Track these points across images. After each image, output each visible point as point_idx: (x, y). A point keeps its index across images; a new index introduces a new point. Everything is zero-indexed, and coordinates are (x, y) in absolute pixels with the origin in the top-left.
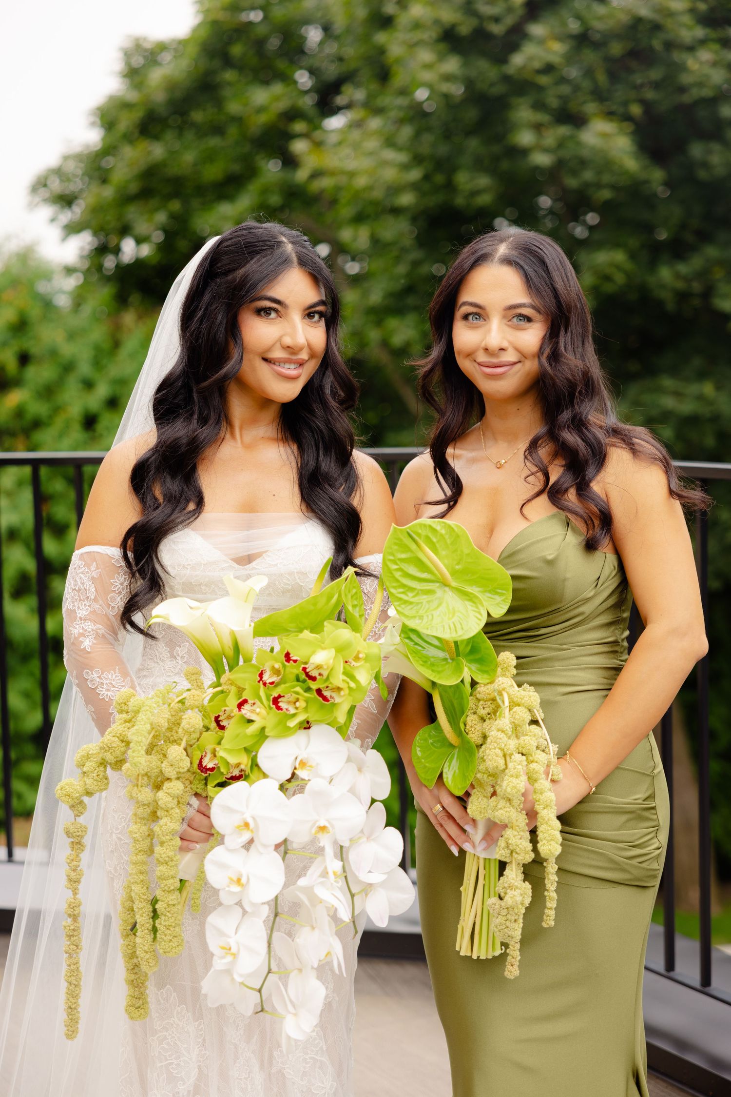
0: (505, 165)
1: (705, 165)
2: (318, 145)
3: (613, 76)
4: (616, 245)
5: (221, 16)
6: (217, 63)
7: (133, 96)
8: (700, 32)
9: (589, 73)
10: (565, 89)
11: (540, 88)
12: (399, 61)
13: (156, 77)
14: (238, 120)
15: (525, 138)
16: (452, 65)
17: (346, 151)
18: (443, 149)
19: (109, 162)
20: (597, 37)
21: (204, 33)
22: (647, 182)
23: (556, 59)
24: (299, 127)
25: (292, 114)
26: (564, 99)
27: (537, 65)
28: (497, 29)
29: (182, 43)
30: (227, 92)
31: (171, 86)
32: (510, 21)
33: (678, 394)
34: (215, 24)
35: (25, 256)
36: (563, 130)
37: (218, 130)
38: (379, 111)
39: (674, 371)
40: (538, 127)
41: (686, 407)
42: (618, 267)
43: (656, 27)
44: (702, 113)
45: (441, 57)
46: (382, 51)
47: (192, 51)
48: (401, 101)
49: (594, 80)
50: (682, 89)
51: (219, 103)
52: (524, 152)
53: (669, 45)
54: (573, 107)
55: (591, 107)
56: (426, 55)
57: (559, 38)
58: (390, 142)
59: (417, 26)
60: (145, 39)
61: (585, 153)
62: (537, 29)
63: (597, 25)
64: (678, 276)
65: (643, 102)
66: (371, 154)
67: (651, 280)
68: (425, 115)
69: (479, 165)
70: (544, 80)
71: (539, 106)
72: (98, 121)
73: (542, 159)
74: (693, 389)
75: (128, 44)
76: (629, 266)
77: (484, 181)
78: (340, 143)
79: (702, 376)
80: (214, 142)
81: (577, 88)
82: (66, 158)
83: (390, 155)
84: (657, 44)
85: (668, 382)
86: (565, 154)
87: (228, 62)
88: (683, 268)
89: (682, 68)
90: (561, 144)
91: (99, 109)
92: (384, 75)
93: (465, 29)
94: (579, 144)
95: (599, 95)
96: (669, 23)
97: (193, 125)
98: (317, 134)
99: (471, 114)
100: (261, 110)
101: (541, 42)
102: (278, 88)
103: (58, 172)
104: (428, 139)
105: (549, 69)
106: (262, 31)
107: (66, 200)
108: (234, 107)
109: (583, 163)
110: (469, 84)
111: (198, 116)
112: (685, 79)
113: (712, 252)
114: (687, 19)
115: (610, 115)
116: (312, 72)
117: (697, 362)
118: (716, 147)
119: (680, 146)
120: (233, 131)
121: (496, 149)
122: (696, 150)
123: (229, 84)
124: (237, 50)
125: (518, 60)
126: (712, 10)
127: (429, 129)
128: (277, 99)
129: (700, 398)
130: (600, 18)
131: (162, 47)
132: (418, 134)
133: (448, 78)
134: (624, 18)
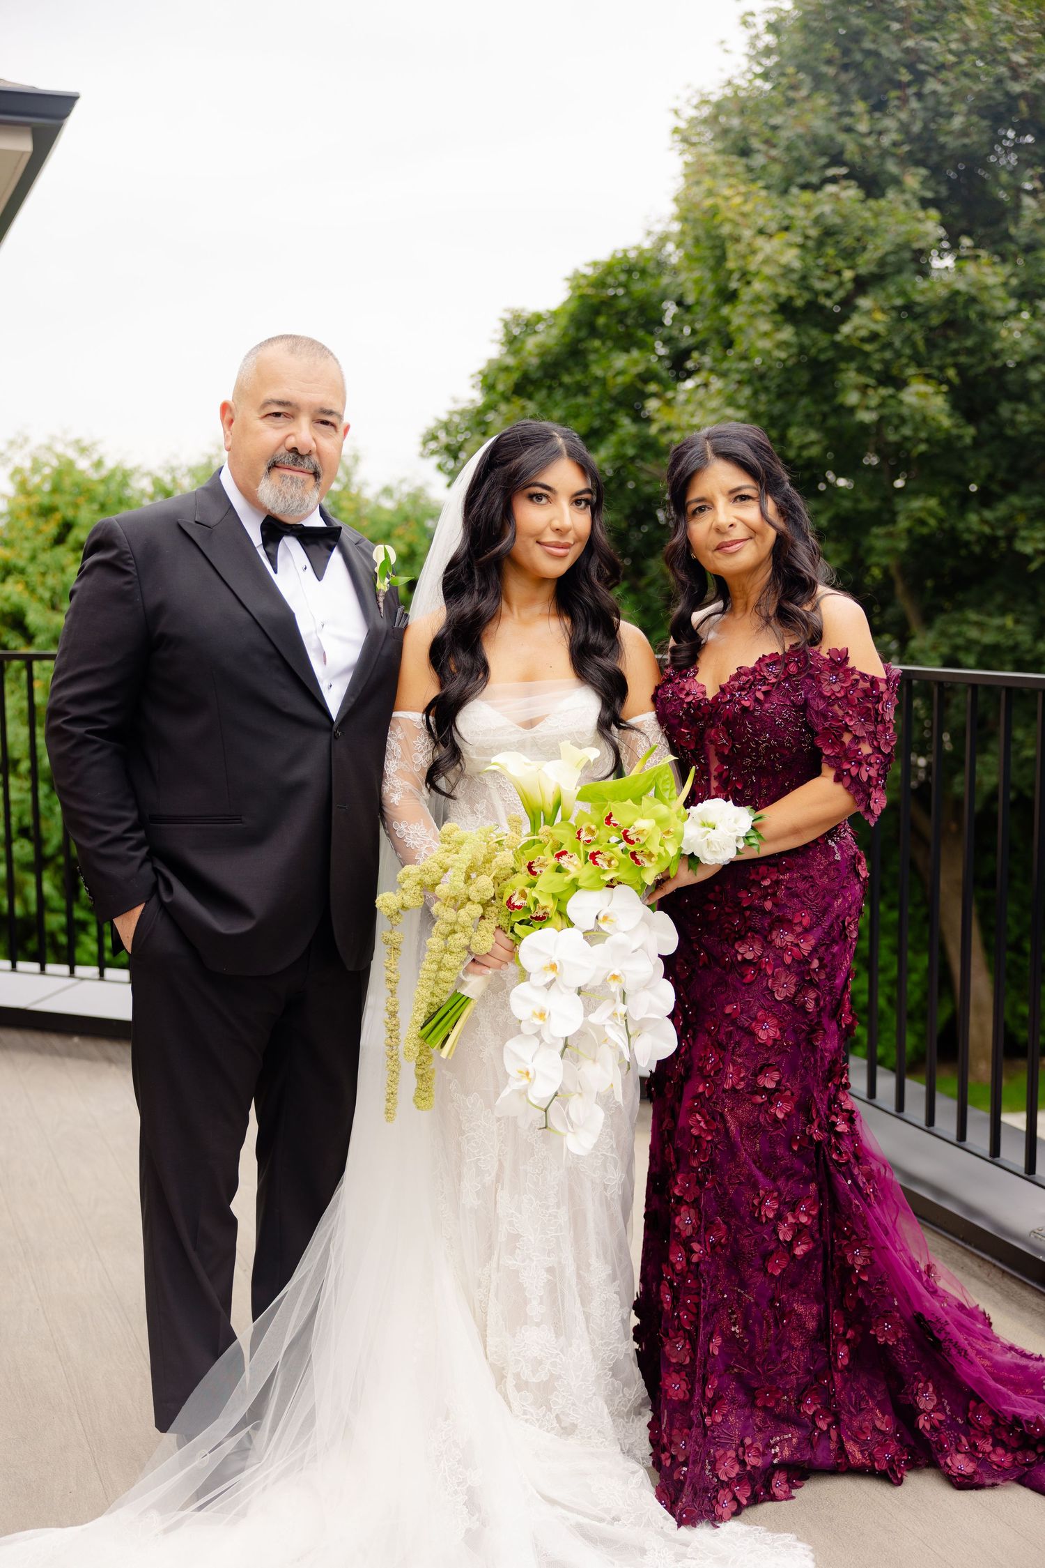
0: (832, 422)
1: (1012, 423)
2: (669, 403)
3: (931, 344)
4: (931, 494)
5: (590, 291)
6: (583, 333)
7: (510, 361)
8: (1012, 304)
9: (908, 339)
10: (888, 355)
11: (867, 355)
12: (740, 329)
13: (531, 343)
14: (602, 382)
15: (852, 398)
16: (787, 333)
17: (690, 408)
18: (778, 407)
19: (491, 417)
20: (918, 309)
21: (573, 307)
22: (960, 437)
23: (880, 328)
24: (653, 387)
25: (647, 377)
26: (887, 364)
27: (863, 333)
28: (828, 303)
29: (554, 314)
30: (592, 357)
31: (543, 352)
32: (840, 294)
33: (980, 625)
34: (582, 297)
35: (416, 497)
36: (884, 392)
37: (583, 390)
38: (723, 375)
39: (979, 606)
40: (864, 389)
41: (989, 638)
42: (931, 512)
43: (972, 300)
44: (1011, 377)
45: (777, 327)
46: (727, 322)
47: (563, 321)
48: (743, 365)
49: (914, 346)
50: (996, 356)
51: (586, 367)
52: (852, 410)
53: (983, 316)
54: (895, 372)
55: (911, 371)
56: (764, 326)
57: (883, 311)
58: (731, 402)
59: (757, 299)
60: (523, 310)
61: (905, 411)
62: (864, 303)
63: (919, 298)
64: (984, 521)
65: (956, 365)
66: (714, 411)
67: (961, 526)
68: (762, 377)
69: (809, 421)
70: (868, 347)
71: (864, 369)
72: (480, 385)
73: (867, 417)
74: (997, 621)
75: (508, 316)
76: (941, 512)
77: (813, 436)
78: (687, 402)
79: (1003, 610)
80: (580, 400)
81: (898, 355)
82: (452, 413)
83: (730, 411)
84: (973, 316)
85: (973, 616)
86: (886, 411)
87: (594, 332)
88: (988, 515)
89: (994, 336)
90: (882, 405)
91: (480, 373)
92: (729, 344)
93: (799, 303)
94: (901, 402)
95: (919, 361)
96: (985, 296)
97: (561, 385)
98: (670, 395)
99: (804, 377)
100: (621, 373)
101: (868, 313)
102: (635, 354)
103: (446, 426)
104: (763, 398)
105: (874, 337)
106: (624, 303)
107: (453, 452)
108: (597, 371)
109: (903, 420)
110: (802, 350)
111: (567, 379)
112: (997, 346)
113: (1015, 500)
114: (1000, 292)
115: (928, 377)
116: (667, 341)
117: (999, 598)
118: (1023, 407)
119: (992, 407)
120: (595, 391)
121: (825, 408)
122: (1005, 410)
123: (596, 351)
124: (601, 321)
125: (846, 329)
126: (1023, 284)
127: (766, 389)
128: (636, 362)
129: (1001, 629)
130: (923, 292)
131: (539, 318)
132: (755, 394)
133: (781, 345)
134: (943, 292)
